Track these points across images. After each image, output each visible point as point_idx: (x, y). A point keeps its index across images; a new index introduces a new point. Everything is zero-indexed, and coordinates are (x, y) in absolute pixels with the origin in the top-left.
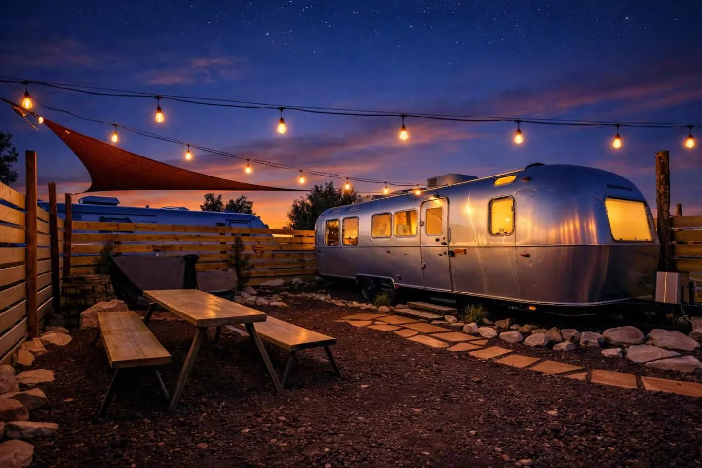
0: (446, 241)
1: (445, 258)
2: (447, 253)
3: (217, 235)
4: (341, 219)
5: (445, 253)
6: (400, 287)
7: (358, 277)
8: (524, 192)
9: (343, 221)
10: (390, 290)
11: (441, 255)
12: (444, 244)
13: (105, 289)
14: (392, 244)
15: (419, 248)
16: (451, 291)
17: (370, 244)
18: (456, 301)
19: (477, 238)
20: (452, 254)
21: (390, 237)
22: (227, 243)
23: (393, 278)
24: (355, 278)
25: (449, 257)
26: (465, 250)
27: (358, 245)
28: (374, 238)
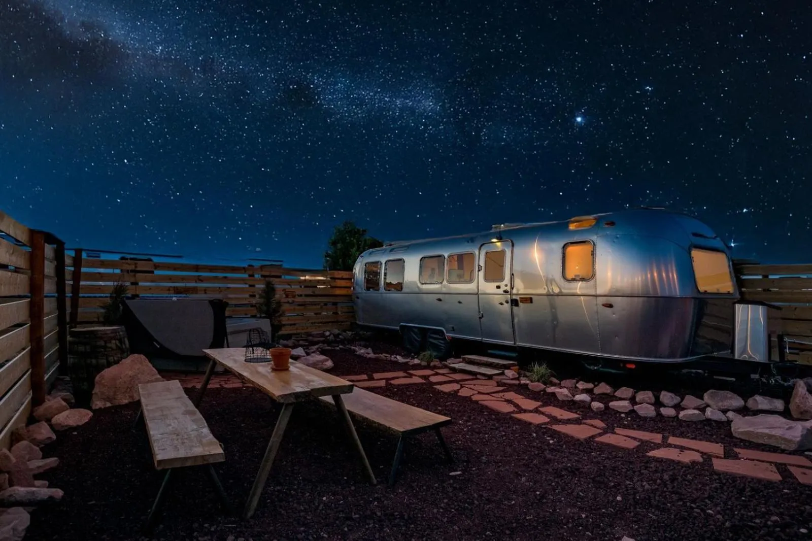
0: (508, 288)
1: (507, 307)
2: (510, 301)
3: (246, 276)
4: (383, 262)
5: (507, 302)
6: (453, 338)
7: (402, 327)
8: (605, 237)
9: (385, 263)
10: (440, 342)
11: (502, 304)
12: (506, 292)
13: (119, 345)
14: (444, 290)
15: (477, 296)
16: (512, 343)
17: (417, 290)
18: (517, 355)
19: (547, 285)
20: (514, 303)
21: (441, 283)
22: (257, 286)
23: (443, 327)
24: (398, 328)
25: (512, 305)
26: (531, 299)
27: (403, 291)
28: (422, 284)
